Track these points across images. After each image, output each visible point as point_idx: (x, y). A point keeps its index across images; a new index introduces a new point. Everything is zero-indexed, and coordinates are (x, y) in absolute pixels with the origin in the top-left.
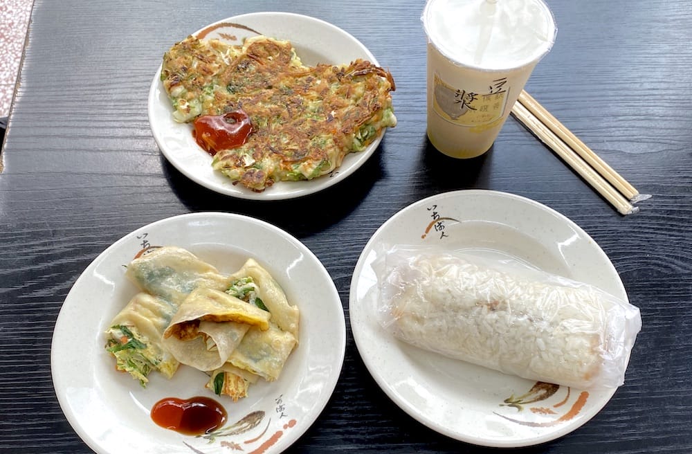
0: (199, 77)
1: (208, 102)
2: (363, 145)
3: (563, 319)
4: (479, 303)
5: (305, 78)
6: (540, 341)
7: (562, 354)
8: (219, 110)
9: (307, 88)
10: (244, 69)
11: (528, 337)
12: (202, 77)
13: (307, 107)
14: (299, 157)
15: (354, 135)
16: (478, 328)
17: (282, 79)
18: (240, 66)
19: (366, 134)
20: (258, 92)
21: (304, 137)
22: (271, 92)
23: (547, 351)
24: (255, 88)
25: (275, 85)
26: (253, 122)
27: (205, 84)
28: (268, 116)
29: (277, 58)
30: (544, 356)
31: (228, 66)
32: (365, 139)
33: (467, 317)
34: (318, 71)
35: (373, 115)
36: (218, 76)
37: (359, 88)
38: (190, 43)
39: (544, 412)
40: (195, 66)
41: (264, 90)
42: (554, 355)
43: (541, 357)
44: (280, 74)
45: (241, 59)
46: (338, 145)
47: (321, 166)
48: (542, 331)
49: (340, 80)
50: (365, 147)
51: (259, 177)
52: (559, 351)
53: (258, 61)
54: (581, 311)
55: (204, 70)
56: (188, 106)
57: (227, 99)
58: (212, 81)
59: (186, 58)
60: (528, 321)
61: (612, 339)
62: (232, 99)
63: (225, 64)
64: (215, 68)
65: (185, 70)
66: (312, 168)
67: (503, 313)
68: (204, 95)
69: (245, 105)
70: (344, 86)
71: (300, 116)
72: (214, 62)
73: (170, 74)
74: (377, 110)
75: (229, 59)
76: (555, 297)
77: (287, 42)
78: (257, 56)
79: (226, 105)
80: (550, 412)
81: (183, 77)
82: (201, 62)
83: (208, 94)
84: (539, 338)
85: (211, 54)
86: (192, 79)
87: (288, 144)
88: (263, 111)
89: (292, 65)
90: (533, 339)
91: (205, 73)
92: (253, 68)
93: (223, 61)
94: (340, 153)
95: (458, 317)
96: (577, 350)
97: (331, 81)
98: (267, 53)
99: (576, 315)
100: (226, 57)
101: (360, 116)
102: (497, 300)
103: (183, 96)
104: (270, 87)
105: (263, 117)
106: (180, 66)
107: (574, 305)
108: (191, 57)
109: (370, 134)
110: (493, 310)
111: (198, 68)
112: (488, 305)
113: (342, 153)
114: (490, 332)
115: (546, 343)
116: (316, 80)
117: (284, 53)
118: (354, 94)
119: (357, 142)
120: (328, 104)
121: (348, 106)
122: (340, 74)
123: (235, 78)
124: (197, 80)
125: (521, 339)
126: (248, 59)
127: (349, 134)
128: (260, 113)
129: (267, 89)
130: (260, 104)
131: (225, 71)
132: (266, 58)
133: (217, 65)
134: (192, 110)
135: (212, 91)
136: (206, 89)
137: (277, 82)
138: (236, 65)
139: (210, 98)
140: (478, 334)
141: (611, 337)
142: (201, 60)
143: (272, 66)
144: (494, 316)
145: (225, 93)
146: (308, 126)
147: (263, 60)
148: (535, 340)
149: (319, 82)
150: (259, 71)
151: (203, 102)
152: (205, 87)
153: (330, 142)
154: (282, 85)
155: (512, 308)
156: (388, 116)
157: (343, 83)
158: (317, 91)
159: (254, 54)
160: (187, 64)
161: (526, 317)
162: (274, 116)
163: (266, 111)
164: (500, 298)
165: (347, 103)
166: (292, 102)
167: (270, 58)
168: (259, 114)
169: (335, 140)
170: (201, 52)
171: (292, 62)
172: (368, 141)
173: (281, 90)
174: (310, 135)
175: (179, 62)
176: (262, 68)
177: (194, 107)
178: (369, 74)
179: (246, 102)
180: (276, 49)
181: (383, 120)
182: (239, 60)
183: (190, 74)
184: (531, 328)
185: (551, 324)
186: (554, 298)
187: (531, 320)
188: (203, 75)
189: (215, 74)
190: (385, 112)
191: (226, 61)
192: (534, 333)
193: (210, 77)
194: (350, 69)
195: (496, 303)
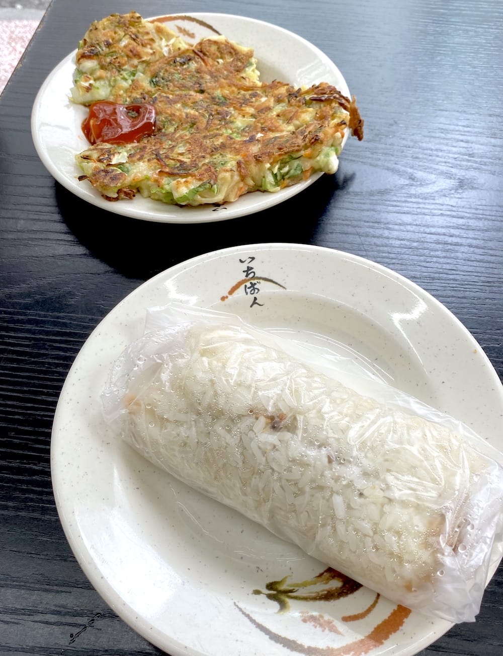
0: (122, 57)
1: (120, 88)
2: (277, 183)
3: (388, 471)
4: (253, 412)
5: (250, 92)
6: (338, 500)
7: (371, 534)
8: (128, 99)
9: (246, 102)
10: (182, 64)
11: (321, 488)
12: (126, 59)
13: (232, 122)
14: (181, 171)
15: (268, 165)
16: (242, 454)
17: (222, 87)
18: (178, 59)
19: (286, 169)
20: (184, 93)
21: (205, 151)
22: (200, 96)
23: (347, 523)
24: (183, 87)
25: (209, 91)
26: (158, 123)
27: (126, 67)
28: (181, 121)
29: (228, 63)
30: (341, 528)
31: (164, 56)
32: (283, 177)
33: (229, 431)
34: (270, 87)
35: (306, 147)
36: (147, 63)
37: (308, 115)
38: (129, 19)
39: (321, 625)
40: (123, 44)
41: (192, 93)
42: (356, 530)
43: (334, 528)
44: (223, 80)
45: (184, 52)
46: (240, 171)
47: (201, 190)
48: (344, 483)
49: (289, 101)
50: (279, 188)
51: (115, 178)
52: (367, 526)
53: (203, 60)
54: (425, 463)
55: (131, 51)
56: (91, 85)
57: (144, 90)
58: (136, 67)
59: (115, 33)
60: (326, 460)
61: (469, 528)
62: (149, 92)
63: (160, 52)
64: (147, 54)
65: (108, 45)
66: (187, 187)
67: (288, 435)
68: (119, 78)
69: (160, 102)
70: (291, 108)
71: (218, 129)
72: (149, 46)
73: (88, 44)
74: (315, 141)
75: (170, 50)
76: (386, 428)
77: (249, 49)
78: (205, 54)
79: (138, 96)
80: (333, 629)
81: (101, 52)
82: (132, 42)
83: (125, 79)
84: (338, 493)
85: (150, 36)
86: (112, 56)
87: (182, 154)
88: (178, 114)
89: (244, 75)
90: (328, 493)
91: (131, 54)
92: (193, 66)
93: (161, 49)
94: (238, 183)
95: (216, 427)
96: (398, 534)
97: (279, 101)
98: (219, 55)
99: (414, 468)
100: (167, 46)
101: (288, 145)
102: (285, 412)
103: (92, 72)
104: (202, 92)
105: (174, 120)
106: (105, 38)
107: (415, 450)
108: (123, 34)
109: (292, 171)
110: (274, 427)
111: (125, 47)
112: (267, 417)
113: (241, 185)
114: (260, 464)
115: (349, 507)
116: (262, 97)
117: (241, 60)
118: (297, 119)
119: (270, 179)
120: (260, 125)
121: (282, 131)
122: (293, 95)
123: (166, 71)
124: (118, 60)
125: (307, 489)
126: (192, 55)
127: (261, 162)
128: (173, 115)
129: (197, 92)
130: (179, 105)
131: (157, 61)
132: (214, 60)
133: (151, 51)
134: (93, 90)
135: (132, 78)
136: (125, 74)
137: (215, 88)
138: (175, 57)
139: (125, 85)
140: (241, 464)
141: (467, 522)
142: (134, 40)
143: (218, 70)
144: (272, 438)
145: (146, 84)
146: (219, 141)
147: (210, 61)
148: (331, 495)
149: (263, 99)
150: (198, 71)
151: (113, 87)
152: (125, 70)
153: (232, 164)
154: (218, 93)
155: (305, 431)
156: (327, 155)
157: (291, 105)
158: (255, 109)
159: (201, 52)
160: (113, 39)
161: (324, 451)
162: (187, 123)
163: (181, 115)
164: (291, 409)
165: (284, 129)
166: (218, 114)
167: (221, 61)
168: (170, 116)
169: (239, 164)
170: (138, 32)
171: (245, 71)
172: (287, 182)
173: (213, 98)
174: (214, 150)
175: (105, 35)
176: (204, 68)
177: (98, 88)
178: (329, 101)
179: (162, 99)
180: (230, 53)
181: (318, 158)
182: (182, 53)
183: (111, 50)
184: (328, 473)
185: (366, 474)
186: (383, 430)
187: (330, 461)
188: (128, 56)
189: (143, 59)
190: (325, 149)
191: (165, 51)
192: (330, 483)
193: (135, 61)
194: (307, 92)
195: (282, 417)
